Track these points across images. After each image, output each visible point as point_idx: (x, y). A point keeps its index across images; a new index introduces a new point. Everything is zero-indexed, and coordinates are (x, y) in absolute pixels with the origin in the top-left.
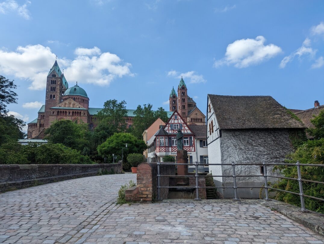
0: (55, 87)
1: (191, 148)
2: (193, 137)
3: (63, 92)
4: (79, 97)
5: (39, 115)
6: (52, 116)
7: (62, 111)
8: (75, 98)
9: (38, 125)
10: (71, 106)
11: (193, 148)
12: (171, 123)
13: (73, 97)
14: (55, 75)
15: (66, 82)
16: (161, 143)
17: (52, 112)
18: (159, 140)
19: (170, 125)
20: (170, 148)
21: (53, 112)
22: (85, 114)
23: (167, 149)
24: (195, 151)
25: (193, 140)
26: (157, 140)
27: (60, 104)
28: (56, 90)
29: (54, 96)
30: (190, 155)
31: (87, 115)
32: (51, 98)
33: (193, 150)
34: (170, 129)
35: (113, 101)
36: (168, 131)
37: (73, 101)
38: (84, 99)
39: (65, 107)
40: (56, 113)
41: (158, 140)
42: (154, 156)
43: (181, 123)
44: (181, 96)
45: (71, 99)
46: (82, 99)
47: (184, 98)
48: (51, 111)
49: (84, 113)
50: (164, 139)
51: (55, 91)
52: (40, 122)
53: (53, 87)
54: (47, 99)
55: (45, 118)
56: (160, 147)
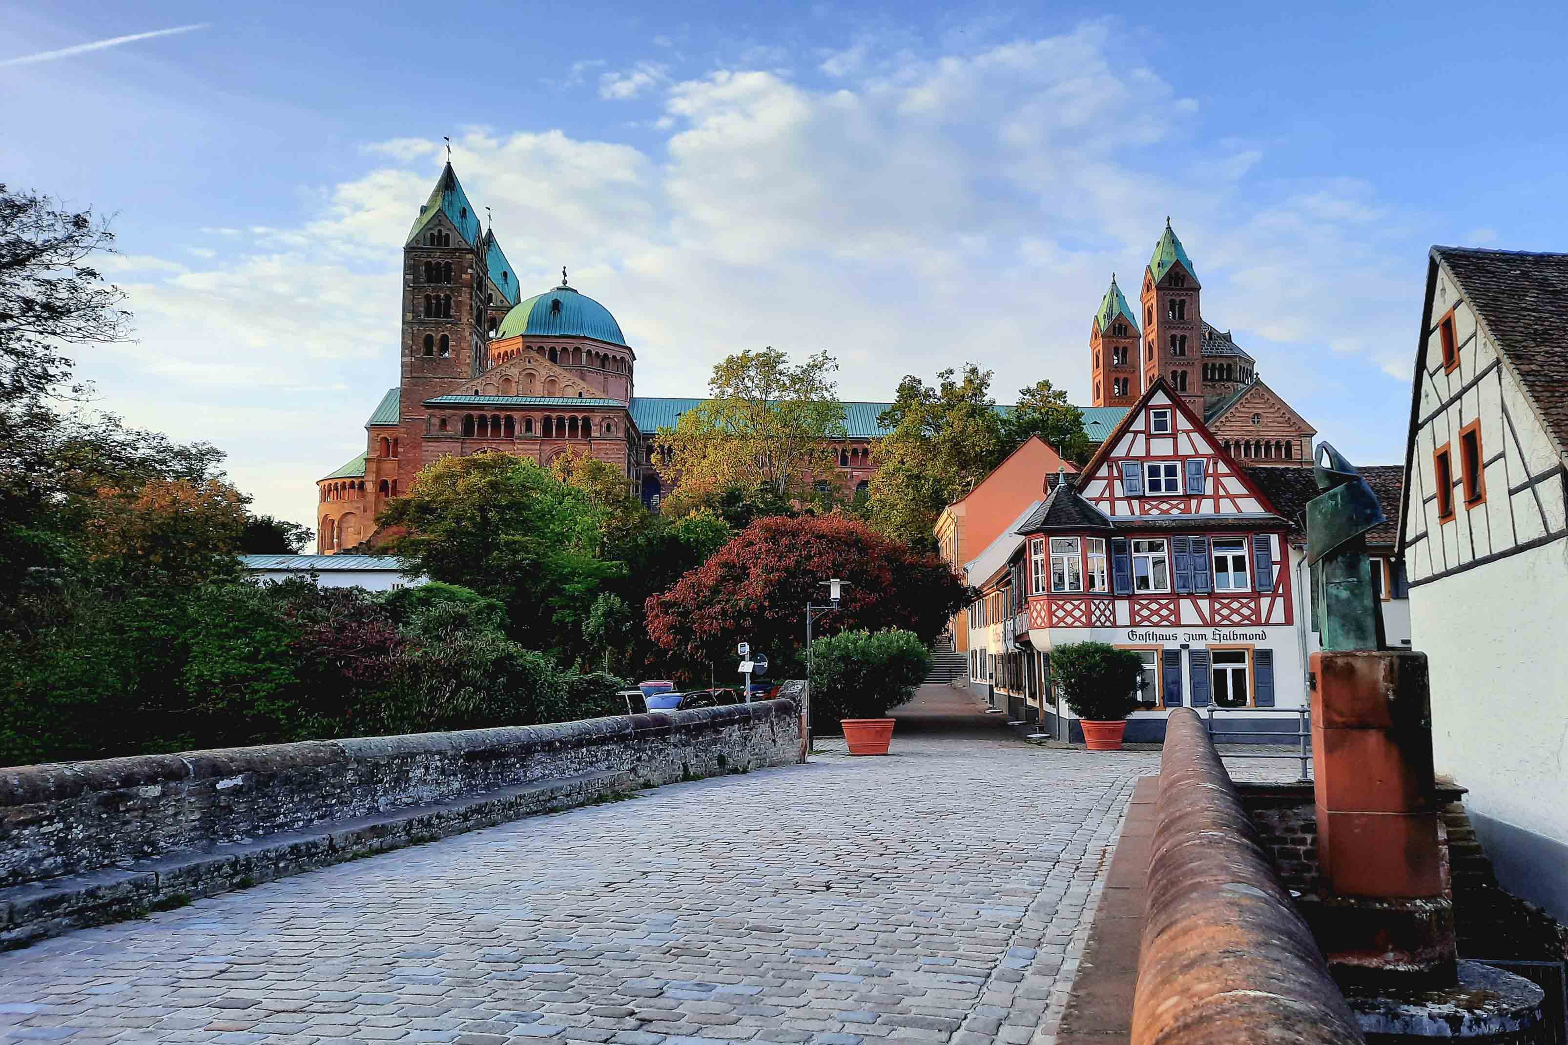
0: (448, 298)
1: (1265, 602)
2: (1274, 539)
3: (494, 324)
4: (577, 343)
5: (371, 440)
6: (437, 439)
7: (489, 414)
8: (559, 348)
9: (369, 487)
10: (538, 387)
11: (1280, 601)
12: (1127, 457)
13: (547, 347)
14: (447, 236)
15: (505, 274)
16: (1061, 578)
17: (436, 421)
18: (1048, 556)
19: (1120, 472)
20: (1122, 608)
21: (444, 423)
22: (613, 428)
23: (1102, 613)
24: (1289, 621)
25: (1276, 556)
26: (1034, 557)
27: (478, 384)
28: (452, 312)
29: (445, 340)
30: (1260, 645)
31: (621, 435)
32: (429, 352)
33: (1278, 615)
34: (1119, 492)
35: (764, 355)
36: (1104, 508)
37: (549, 364)
38: (606, 355)
39: (505, 394)
40: (456, 427)
41: (1040, 557)
42: (1011, 645)
43: (1197, 454)
44: (1163, 324)
45: (534, 354)
46: (597, 353)
47: (1179, 333)
48: (431, 415)
49: (604, 425)
50: (1077, 555)
51: (447, 315)
52: (378, 472)
53: (437, 297)
54: (406, 359)
55: (400, 450)
56: (1051, 598)
